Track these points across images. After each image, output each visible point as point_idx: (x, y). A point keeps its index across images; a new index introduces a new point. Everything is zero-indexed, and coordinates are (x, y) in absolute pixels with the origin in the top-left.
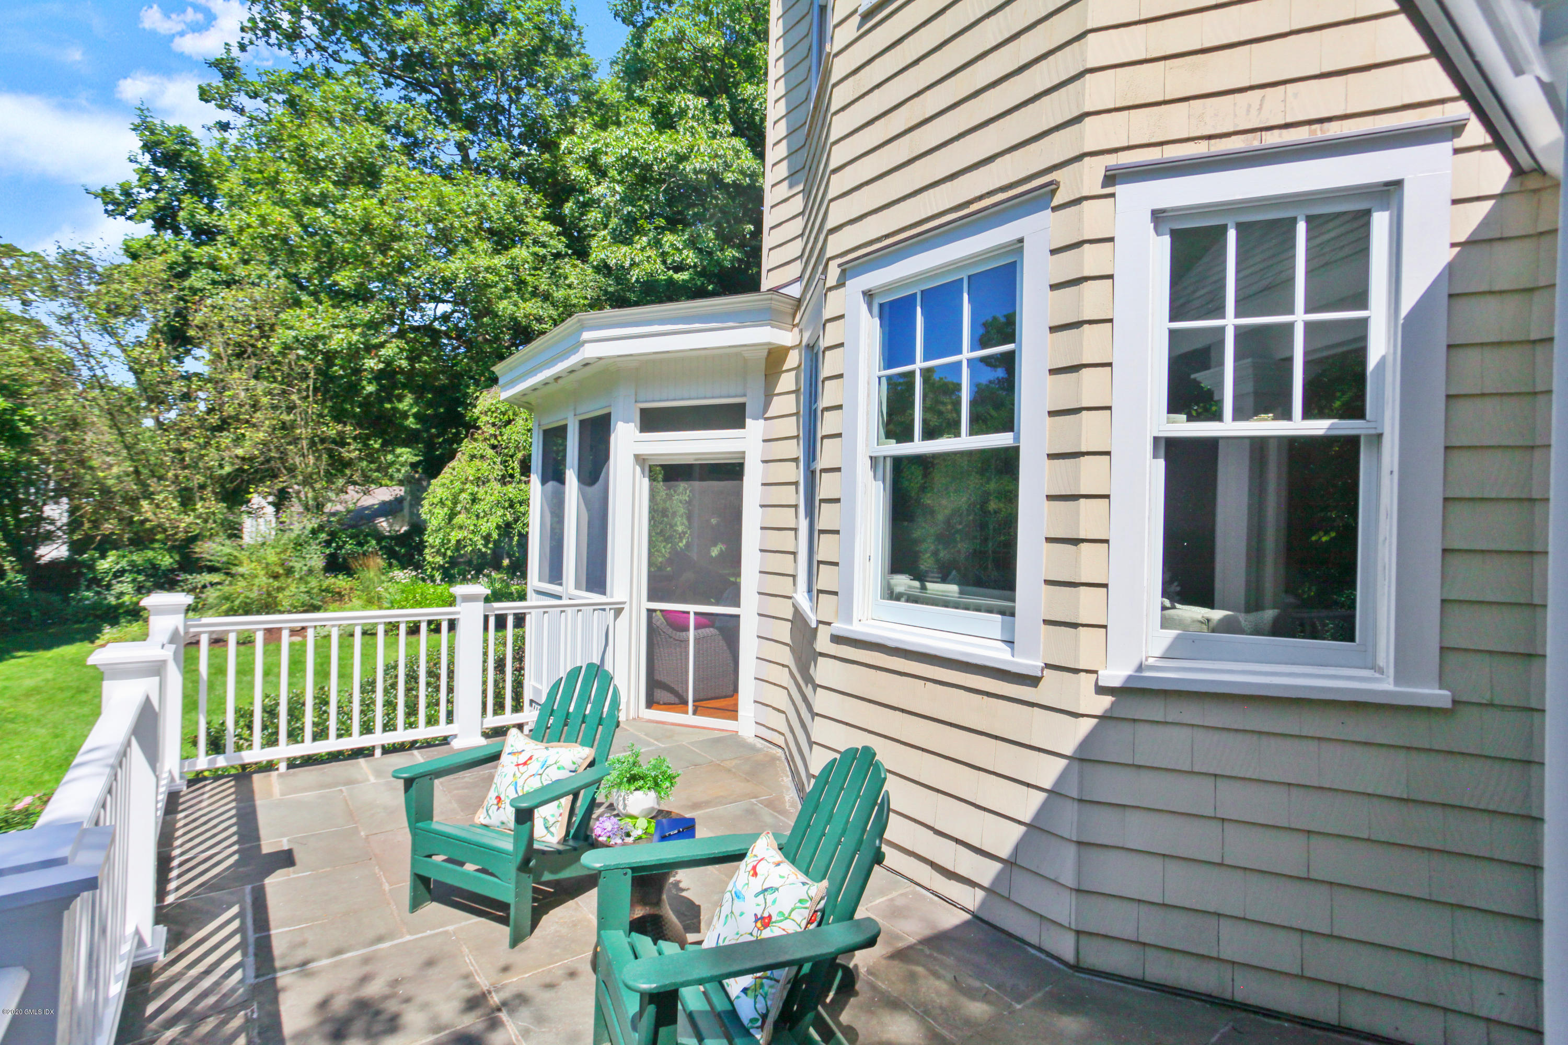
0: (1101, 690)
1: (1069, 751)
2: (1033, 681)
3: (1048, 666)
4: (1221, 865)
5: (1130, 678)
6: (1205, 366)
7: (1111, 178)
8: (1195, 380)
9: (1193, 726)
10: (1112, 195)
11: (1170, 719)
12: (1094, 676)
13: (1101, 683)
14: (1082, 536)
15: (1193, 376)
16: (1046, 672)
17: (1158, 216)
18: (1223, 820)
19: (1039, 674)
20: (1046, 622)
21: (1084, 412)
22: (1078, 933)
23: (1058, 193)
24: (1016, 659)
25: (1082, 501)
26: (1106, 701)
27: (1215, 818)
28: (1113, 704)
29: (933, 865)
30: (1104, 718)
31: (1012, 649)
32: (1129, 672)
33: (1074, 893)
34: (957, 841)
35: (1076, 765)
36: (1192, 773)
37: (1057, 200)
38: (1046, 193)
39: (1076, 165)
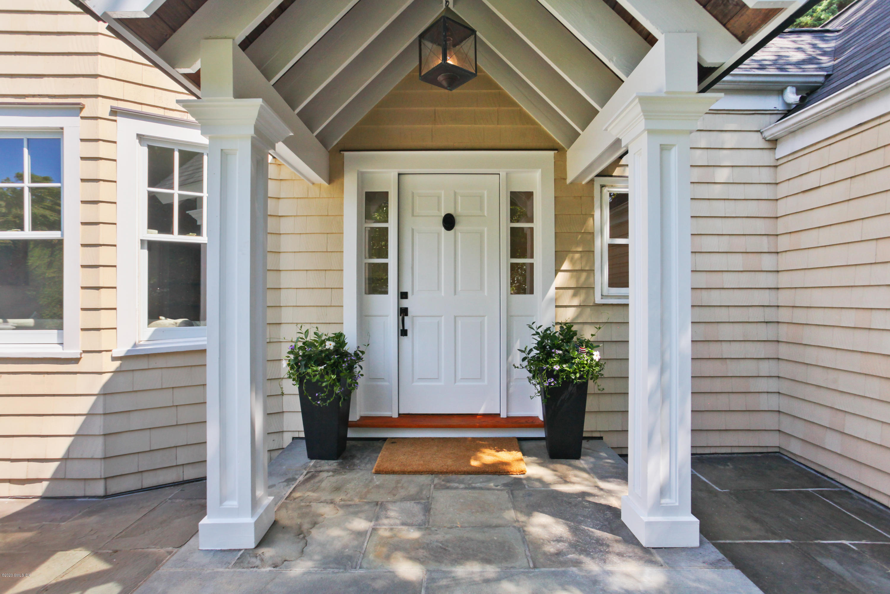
0: (114, 359)
1: (96, 392)
2: (76, 361)
3: (85, 352)
4: (177, 425)
5: (129, 351)
6: (194, 208)
7: (114, 112)
8: (188, 214)
9: (161, 368)
10: (115, 121)
11: (150, 367)
12: (110, 353)
13: (113, 356)
14: (101, 285)
15: (187, 212)
16: (83, 355)
17: (140, 137)
18: (177, 406)
19: (79, 356)
20: (83, 330)
21: (101, 225)
22: (106, 479)
23: (84, 110)
24: (65, 351)
25: (101, 268)
26: (117, 363)
27: (173, 406)
28: (121, 364)
29: (10, 481)
30: (116, 372)
31: (63, 347)
32: (129, 348)
33: (103, 461)
34: (29, 460)
35: (102, 398)
36: (162, 389)
37: (83, 114)
38: (77, 108)
39: (94, 99)
